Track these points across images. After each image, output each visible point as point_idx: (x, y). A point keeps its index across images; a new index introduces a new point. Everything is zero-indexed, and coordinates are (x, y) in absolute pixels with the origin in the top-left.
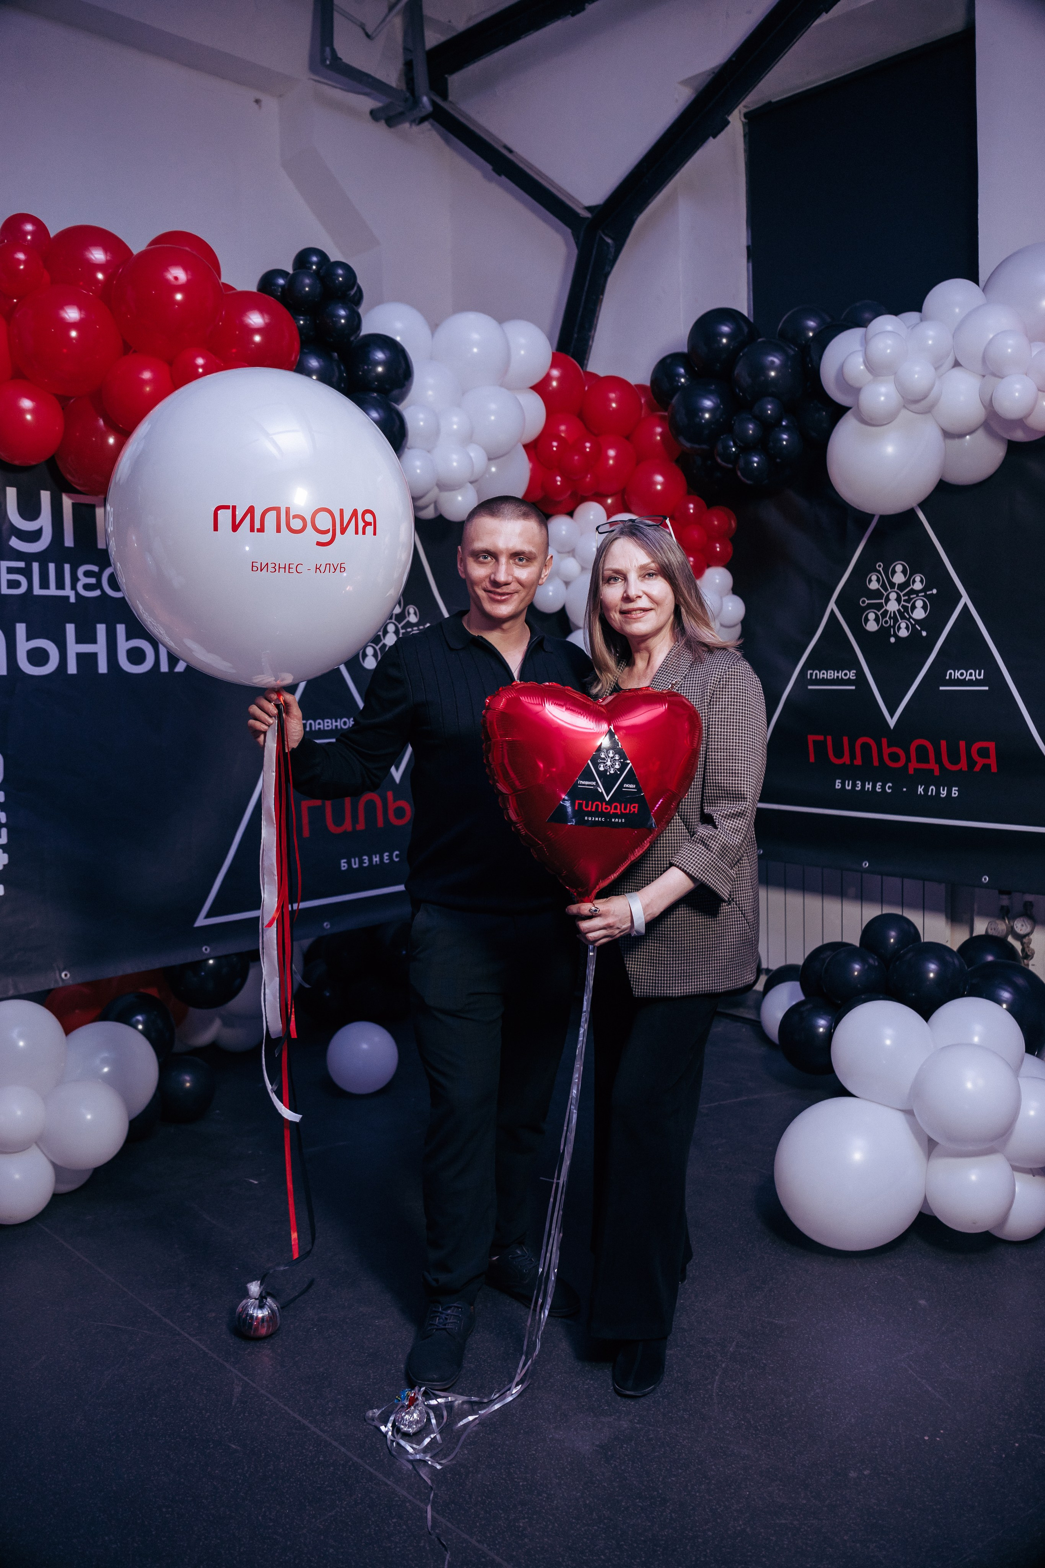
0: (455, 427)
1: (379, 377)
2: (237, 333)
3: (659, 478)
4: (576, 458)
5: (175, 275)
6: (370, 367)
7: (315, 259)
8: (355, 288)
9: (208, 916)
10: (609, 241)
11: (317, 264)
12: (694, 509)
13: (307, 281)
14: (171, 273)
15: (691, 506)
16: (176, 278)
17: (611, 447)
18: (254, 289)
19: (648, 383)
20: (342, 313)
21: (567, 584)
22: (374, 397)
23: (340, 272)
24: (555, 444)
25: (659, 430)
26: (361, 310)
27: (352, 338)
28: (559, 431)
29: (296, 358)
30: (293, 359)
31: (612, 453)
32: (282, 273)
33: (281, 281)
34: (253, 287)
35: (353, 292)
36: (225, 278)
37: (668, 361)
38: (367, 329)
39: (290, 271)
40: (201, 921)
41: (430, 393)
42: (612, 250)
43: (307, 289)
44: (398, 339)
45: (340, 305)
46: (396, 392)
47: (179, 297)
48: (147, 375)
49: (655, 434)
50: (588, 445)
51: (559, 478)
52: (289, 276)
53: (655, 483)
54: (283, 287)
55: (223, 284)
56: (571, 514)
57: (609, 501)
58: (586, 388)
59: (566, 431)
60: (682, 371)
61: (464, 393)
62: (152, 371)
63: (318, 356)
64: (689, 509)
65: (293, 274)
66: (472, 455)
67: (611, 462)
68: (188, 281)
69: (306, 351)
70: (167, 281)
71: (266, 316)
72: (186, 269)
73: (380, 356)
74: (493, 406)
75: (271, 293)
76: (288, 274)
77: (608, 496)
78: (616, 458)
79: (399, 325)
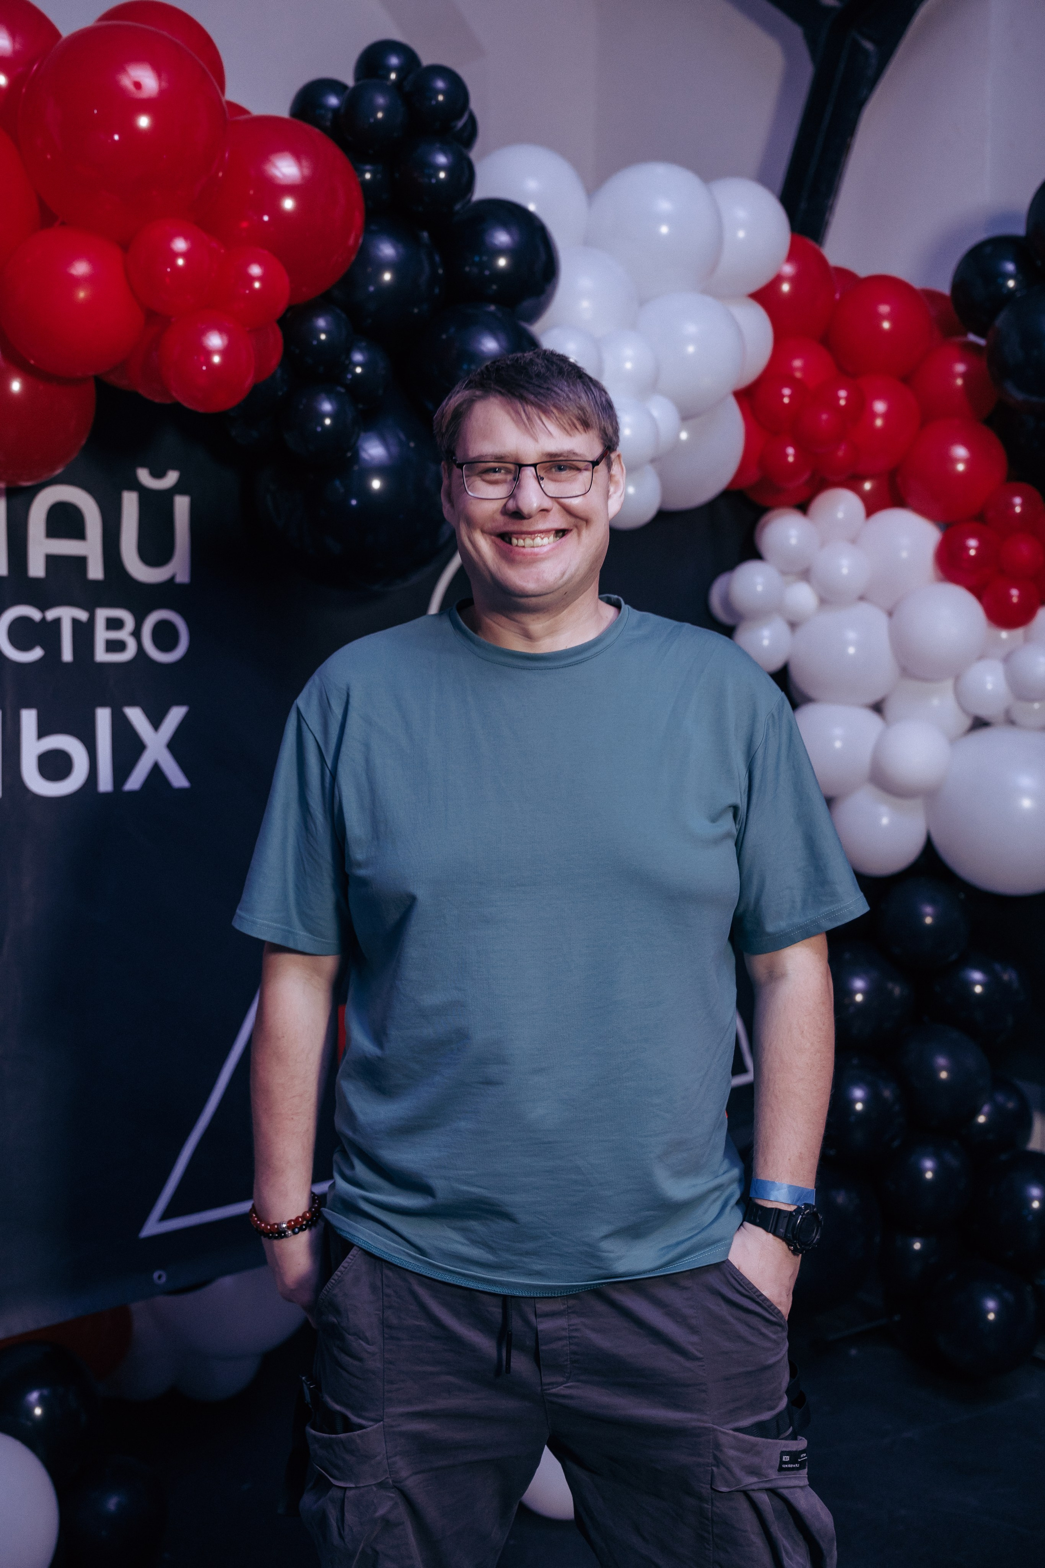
0: (628, 365)
1: (500, 275)
2: (252, 192)
3: (960, 452)
4: (824, 417)
5: (137, 79)
6: (485, 258)
7: (394, 61)
8: (465, 117)
9: (167, 1215)
10: (869, 46)
11: (398, 70)
12: (1022, 505)
13: (381, 100)
14: (129, 77)
15: (1018, 500)
16: (138, 85)
17: (879, 397)
18: (283, 111)
19: (944, 287)
20: (442, 159)
21: (793, 625)
22: (492, 314)
23: (440, 84)
24: (787, 391)
25: (960, 368)
26: (474, 155)
27: (458, 207)
28: (792, 369)
29: (356, 240)
30: (351, 241)
31: (880, 407)
32: (332, 85)
33: (333, 101)
34: (282, 109)
35: (460, 124)
36: (233, 93)
37: (988, 250)
38: (483, 190)
39: (349, 80)
40: (153, 1227)
41: (585, 304)
42: (874, 61)
43: (380, 115)
44: (532, 207)
45: (438, 145)
46: (527, 304)
47: (144, 122)
48: (81, 268)
49: (955, 376)
50: (842, 393)
51: (790, 451)
52: (348, 91)
53: (954, 461)
54: (335, 111)
55: (231, 105)
56: (803, 507)
57: (867, 486)
58: (837, 296)
59: (804, 369)
60: (1010, 267)
61: (643, 302)
62: (91, 261)
63: (396, 237)
64: (1013, 506)
65: (355, 89)
66: (656, 413)
67: (879, 422)
68: (162, 92)
69: (373, 227)
70: (122, 91)
71: (305, 163)
72: (158, 71)
73: (502, 238)
74: (691, 329)
75: (316, 121)
76: (344, 87)
77: (864, 479)
78: (886, 416)
79: (532, 185)
